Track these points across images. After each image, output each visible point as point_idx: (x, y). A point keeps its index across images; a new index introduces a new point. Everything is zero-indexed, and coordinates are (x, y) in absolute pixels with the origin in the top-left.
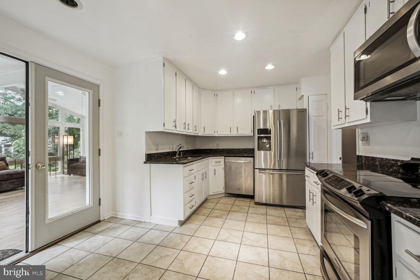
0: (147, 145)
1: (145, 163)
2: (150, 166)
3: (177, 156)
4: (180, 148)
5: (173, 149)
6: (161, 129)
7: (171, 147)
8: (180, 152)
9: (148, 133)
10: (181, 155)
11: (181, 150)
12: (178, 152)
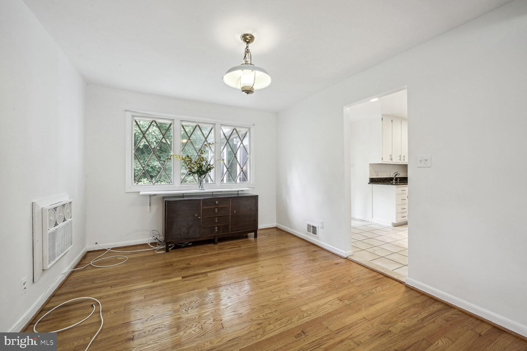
0: (370, 172)
1: (368, 183)
2: (372, 186)
3: (394, 181)
4: (396, 175)
5: (390, 175)
6: (380, 162)
7: (389, 174)
8: (396, 178)
9: (371, 165)
10: (398, 180)
11: (397, 176)
12: (395, 178)
